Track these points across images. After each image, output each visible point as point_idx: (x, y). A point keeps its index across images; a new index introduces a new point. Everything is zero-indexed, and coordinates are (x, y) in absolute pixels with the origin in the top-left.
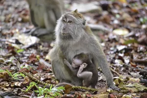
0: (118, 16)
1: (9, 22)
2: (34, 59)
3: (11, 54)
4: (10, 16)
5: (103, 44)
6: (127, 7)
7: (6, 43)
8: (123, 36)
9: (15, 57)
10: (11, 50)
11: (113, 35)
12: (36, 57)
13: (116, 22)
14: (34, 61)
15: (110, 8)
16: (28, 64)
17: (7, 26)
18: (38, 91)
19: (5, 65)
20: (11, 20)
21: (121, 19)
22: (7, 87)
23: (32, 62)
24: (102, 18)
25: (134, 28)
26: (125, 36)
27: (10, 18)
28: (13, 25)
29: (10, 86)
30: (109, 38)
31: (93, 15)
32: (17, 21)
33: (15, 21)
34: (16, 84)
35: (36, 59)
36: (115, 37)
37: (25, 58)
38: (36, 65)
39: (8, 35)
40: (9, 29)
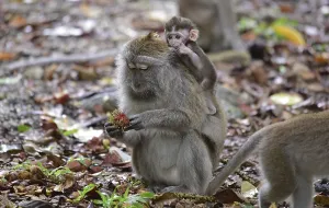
0: (283, 70)
1: (51, 79)
2: (98, 147)
3: (51, 138)
4: (53, 67)
5: (246, 122)
6: (306, 53)
7: (43, 118)
8: (290, 106)
9: (59, 143)
10: (50, 131)
11: (269, 104)
12: (101, 144)
13: (279, 81)
14: (98, 150)
15: (269, 55)
16: (85, 155)
17: (45, 87)
18: (99, 202)
19: (37, 157)
20: (55, 76)
21: (290, 74)
22: (37, 195)
23: (93, 154)
24: (248, 72)
25: (317, 93)
26: (294, 107)
27: (54, 72)
28: (59, 85)
29: (44, 192)
30: (259, 110)
31: (231, 67)
32: (69, 78)
33: (63, 78)
34: (56, 188)
35: (102, 147)
36: (273, 107)
37: (80, 145)
38: (100, 159)
39: (46, 104)
40: (50, 93)
